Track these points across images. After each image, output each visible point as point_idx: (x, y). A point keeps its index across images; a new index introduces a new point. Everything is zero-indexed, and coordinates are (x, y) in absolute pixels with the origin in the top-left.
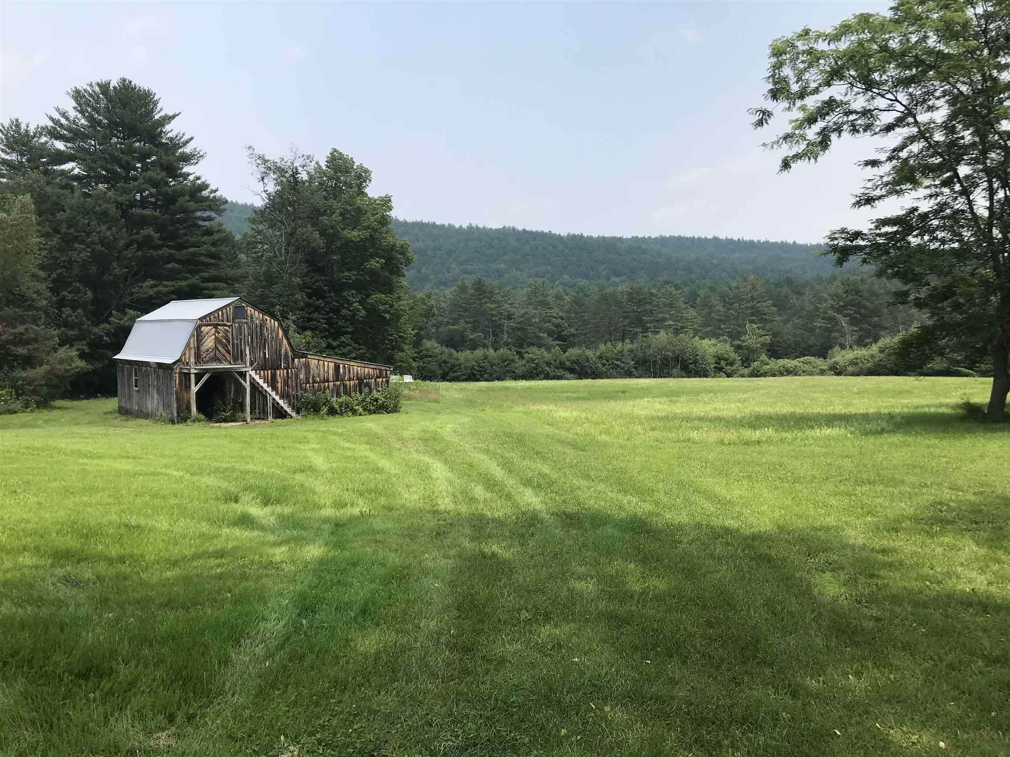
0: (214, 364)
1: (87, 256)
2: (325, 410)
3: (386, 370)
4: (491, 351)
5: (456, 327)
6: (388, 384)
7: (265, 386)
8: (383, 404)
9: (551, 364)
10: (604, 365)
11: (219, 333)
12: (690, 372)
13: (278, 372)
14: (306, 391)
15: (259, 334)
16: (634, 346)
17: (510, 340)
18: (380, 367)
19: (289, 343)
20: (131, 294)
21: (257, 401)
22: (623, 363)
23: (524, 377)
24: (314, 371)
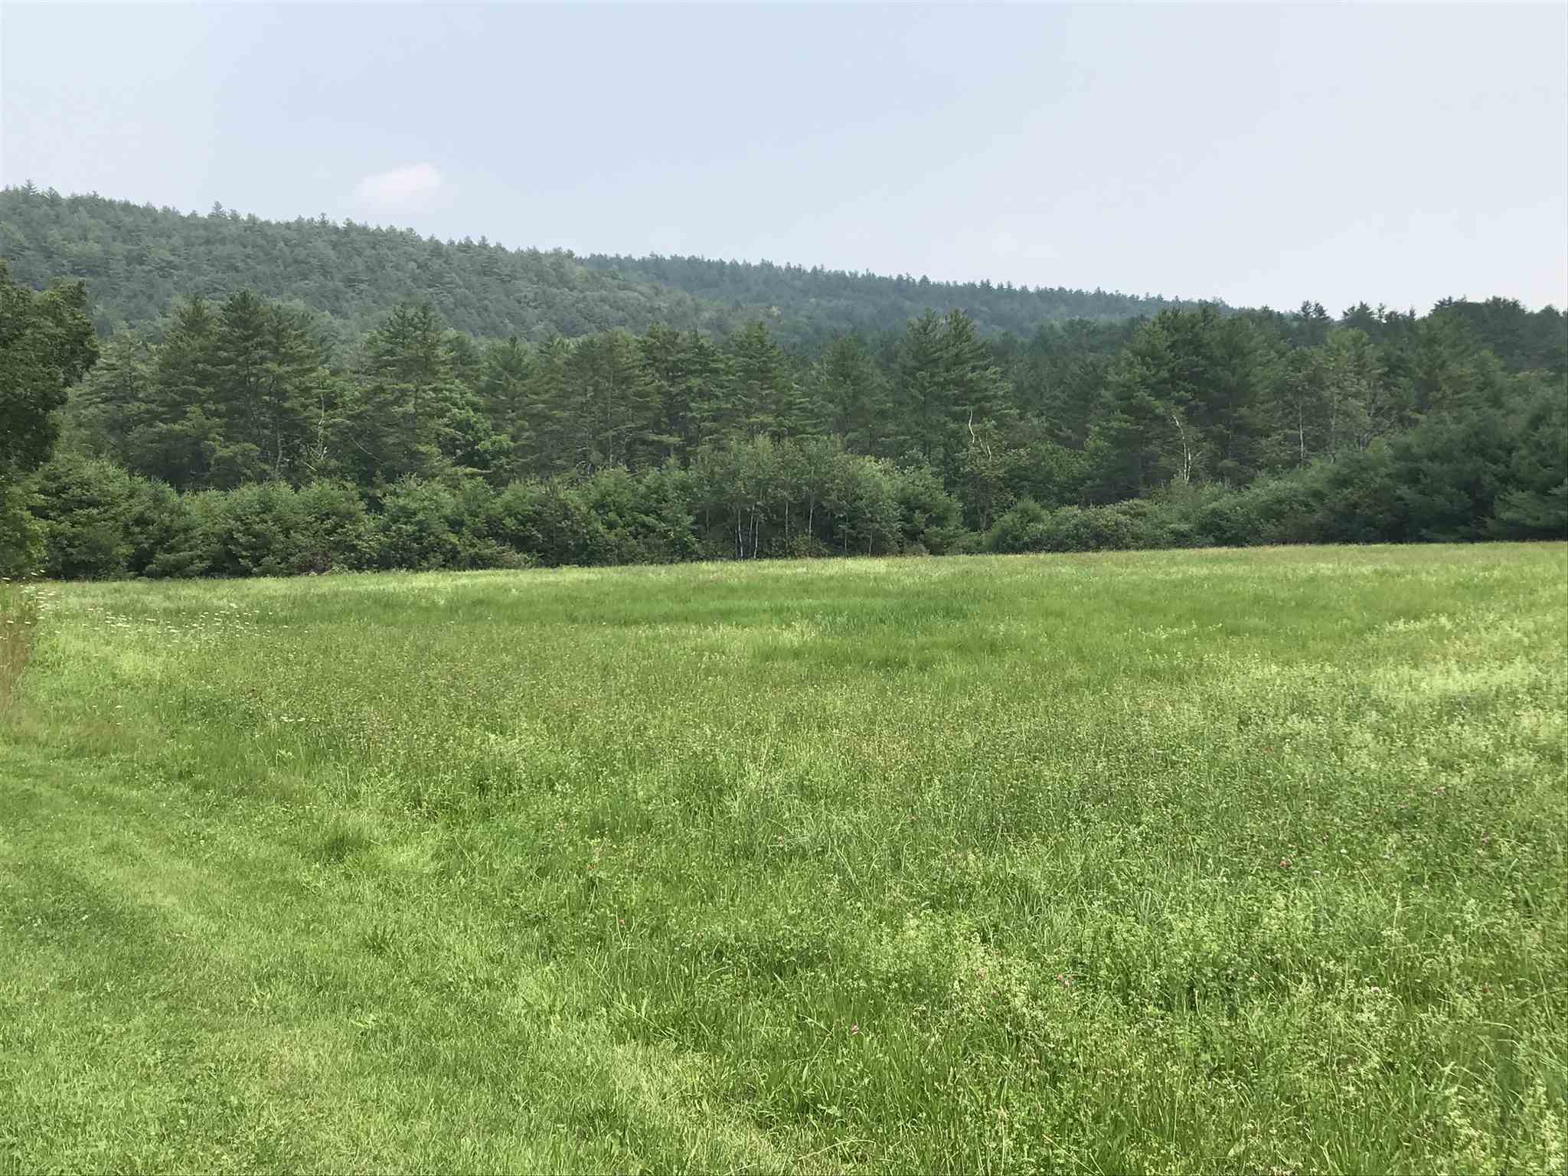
4: (284, 489)
5: (177, 427)
9: (462, 523)
10: (611, 526)
12: (840, 543)
16: (692, 475)
17: (333, 463)
22: (661, 518)
23: (383, 563)
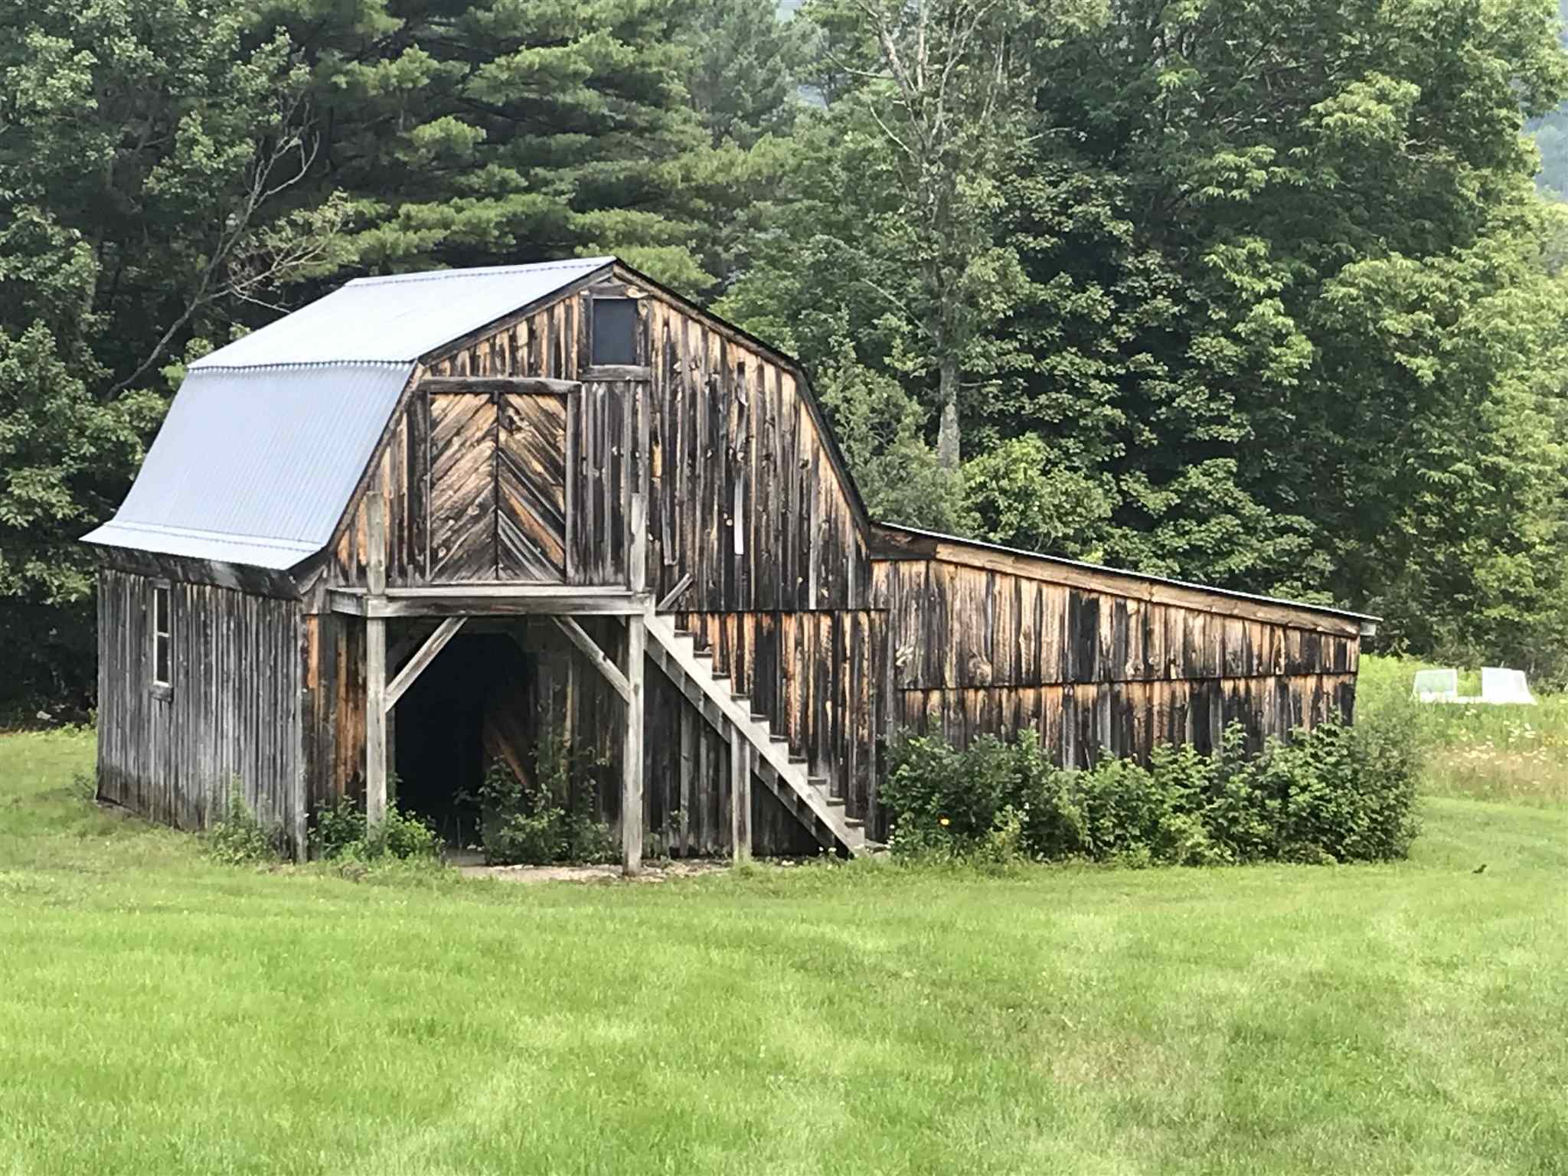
0: (489, 576)
1: (75, 86)
2: (1013, 821)
3: (1340, 635)
6: (1348, 709)
7: (721, 692)
8: (1315, 812)
11: (512, 428)
13: (790, 626)
14: (923, 725)
15: (702, 438)
18: (1307, 619)
19: (850, 488)
20: (264, 261)
21: (685, 767)
24: (966, 627)
